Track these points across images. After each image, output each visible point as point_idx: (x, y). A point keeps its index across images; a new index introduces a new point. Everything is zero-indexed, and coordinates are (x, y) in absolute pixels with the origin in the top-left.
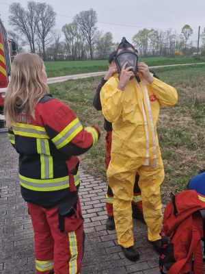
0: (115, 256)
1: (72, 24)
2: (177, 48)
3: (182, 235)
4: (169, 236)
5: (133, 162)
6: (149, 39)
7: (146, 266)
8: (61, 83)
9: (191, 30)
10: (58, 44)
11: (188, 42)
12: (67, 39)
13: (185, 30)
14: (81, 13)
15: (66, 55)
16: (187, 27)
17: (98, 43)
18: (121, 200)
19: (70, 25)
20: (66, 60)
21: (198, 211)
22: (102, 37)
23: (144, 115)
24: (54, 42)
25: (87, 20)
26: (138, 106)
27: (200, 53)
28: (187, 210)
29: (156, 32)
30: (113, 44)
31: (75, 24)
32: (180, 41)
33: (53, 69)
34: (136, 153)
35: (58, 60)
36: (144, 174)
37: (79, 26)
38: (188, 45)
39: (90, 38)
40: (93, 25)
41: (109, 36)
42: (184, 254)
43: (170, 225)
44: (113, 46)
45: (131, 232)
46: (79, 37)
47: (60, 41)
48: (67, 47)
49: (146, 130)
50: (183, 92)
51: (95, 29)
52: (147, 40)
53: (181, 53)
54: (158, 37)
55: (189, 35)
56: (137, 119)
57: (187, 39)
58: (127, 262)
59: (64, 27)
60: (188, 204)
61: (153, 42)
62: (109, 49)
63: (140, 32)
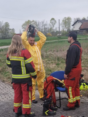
2: (48, 31)
9: (55, 21)
11: (54, 28)
13: (52, 21)
16: (53, 19)
21: (53, 80)
23: (37, 54)
27: (61, 34)
28: (50, 81)
29: (36, 22)
30: (10, 30)
32: (50, 27)
38: (54, 30)
41: (7, 25)
43: (46, 86)
44: (10, 31)
49: (38, 59)
50: (52, 55)
53: (51, 35)
54: (37, 25)
55: (54, 24)
57: (53, 26)
62: (8, 33)
63: (26, 22)
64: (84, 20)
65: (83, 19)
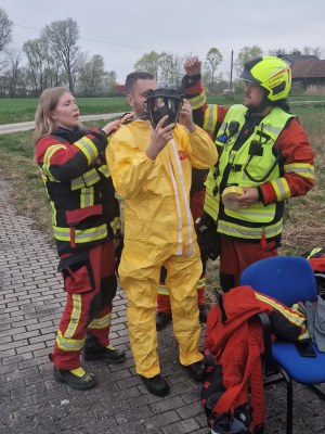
0: (134, 392)
1: (40, 41)
3: (233, 351)
4: (215, 354)
5: (160, 252)
6: (160, 68)
7: (178, 401)
8: (26, 132)
9: (221, 56)
10: (16, 72)
11: (216, 74)
12: (32, 64)
13: (212, 55)
14: (54, 24)
15: (29, 88)
16: (214, 51)
17: (81, 70)
18: (140, 308)
19: (36, 43)
20: (30, 97)
21: (256, 316)
22: (87, 62)
23: (174, 182)
24: (10, 68)
25: (63, 34)
26: (163, 169)
27: (233, 90)
28: (240, 315)
29: (169, 57)
30: (105, 74)
31: (44, 40)
32: (204, 72)
33: (11, 111)
34: (165, 239)
35: (18, 97)
36: (175, 268)
37: (51, 44)
38: (216, 78)
39: (68, 63)
40: (72, 43)
41: (98, 61)
42: (237, 379)
43: (217, 338)
44: (105, 77)
45: (155, 353)
46: (50, 60)
47: (20, 66)
48: (32, 76)
49: (178, 203)
51: (76, 49)
52: (156, 69)
54: (172, 65)
55: (217, 63)
56: (162, 188)
57: (214, 69)
58: (152, 399)
59: (25, 45)
60: (242, 305)
61: (166, 72)
62: (100, 81)
63: (145, 56)
64: (296, 54)
65: (294, 53)
